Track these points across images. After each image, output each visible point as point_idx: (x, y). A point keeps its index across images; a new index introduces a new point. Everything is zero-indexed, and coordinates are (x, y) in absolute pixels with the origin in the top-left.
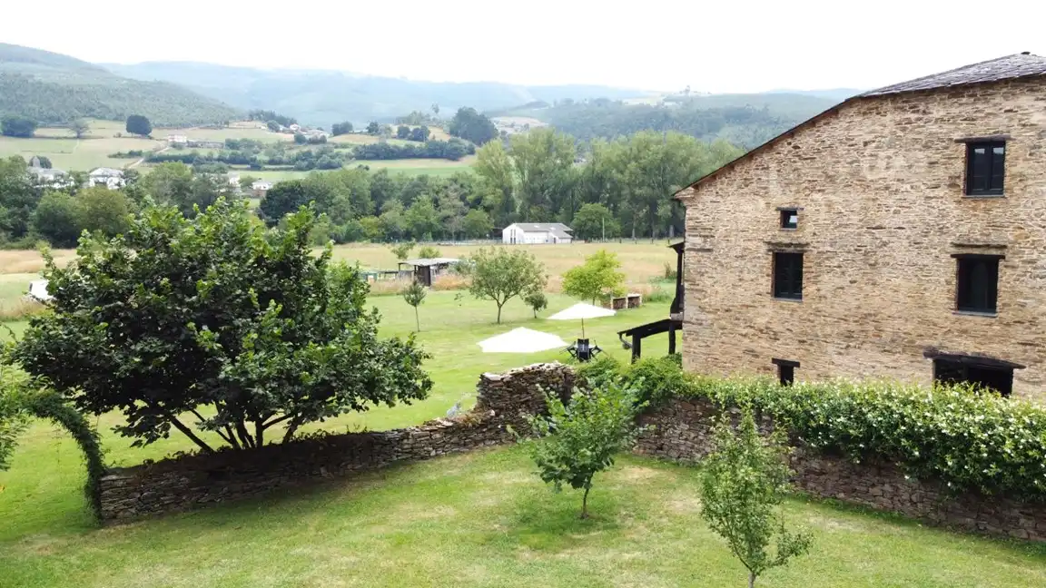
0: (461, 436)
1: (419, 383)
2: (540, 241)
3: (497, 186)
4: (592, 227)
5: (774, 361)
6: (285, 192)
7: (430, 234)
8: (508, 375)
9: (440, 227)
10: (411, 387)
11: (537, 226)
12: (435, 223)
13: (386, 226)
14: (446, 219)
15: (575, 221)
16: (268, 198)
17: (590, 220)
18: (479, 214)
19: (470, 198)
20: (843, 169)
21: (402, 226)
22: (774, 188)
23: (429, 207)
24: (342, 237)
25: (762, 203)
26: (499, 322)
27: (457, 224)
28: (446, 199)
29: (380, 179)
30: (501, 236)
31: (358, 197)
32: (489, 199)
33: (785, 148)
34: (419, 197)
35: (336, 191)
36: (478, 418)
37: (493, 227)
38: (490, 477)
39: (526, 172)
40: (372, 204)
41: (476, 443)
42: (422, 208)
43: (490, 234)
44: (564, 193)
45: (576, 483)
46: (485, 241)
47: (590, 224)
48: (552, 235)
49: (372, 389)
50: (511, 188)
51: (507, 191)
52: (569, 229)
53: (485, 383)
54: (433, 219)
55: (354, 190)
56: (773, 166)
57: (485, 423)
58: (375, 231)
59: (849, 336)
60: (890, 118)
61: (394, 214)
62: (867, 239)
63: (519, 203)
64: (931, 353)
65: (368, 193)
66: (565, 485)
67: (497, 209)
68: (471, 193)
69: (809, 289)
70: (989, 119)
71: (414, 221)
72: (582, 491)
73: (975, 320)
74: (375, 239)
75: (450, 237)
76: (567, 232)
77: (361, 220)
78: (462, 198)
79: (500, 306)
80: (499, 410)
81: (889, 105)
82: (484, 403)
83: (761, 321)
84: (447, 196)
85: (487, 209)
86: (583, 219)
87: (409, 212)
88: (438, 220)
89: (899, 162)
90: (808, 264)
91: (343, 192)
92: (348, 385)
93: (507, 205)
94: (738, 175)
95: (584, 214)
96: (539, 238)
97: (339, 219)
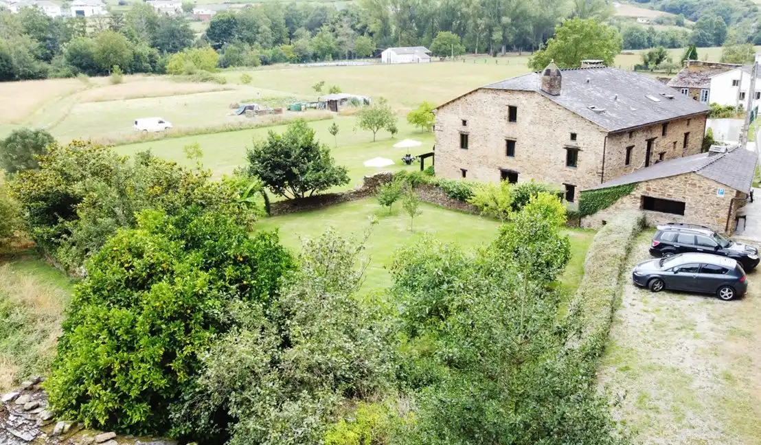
0: (359, 194)
1: (347, 179)
2: (408, 61)
3: (377, 17)
4: (445, 49)
5: (461, 169)
6: (224, 23)
7: (330, 56)
8: (372, 176)
9: (337, 50)
10: (344, 180)
11: (406, 49)
12: (334, 47)
13: (300, 51)
14: (341, 43)
15: (433, 44)
16: (211, 27)
17: (444, 44)
18: (365, 40)
19: (358, 26)
20: (479, 110)
21: (310, 50)
22: (461, 112)
23: (330, 35)
24: (269, 59)
25: (457, 117)
26: (374, 141)
27: (349, 46)
28: (341, 29)
29: (291, 10)
30: (380, 57)
31: (276, 25)
32: (372, 27)
33: (463, 99)
34: (322, 28)
35: (260, 22)
36: (364, 189)
37: (375, 49)
38: (367, 205)
39: (398, 6)
40: (286, 30)
41: (363, 196)
42: (324, 36)
43: (373, 53)
44: (427, 21)
45: (387, 205)
46: (369, 60)
47: (443, 47)
48: (417, 56)
49: (336, 182)
50: (388, 18)
51: (385, 20)
52: (429, 51)
53: (365, 178)
54: (332, 44)
55: (273, 20)
56: (460, 105)
57: (366, 191)
58: (292, 55)
59: (480, 162)
60: (490, 95)
61: (305, 42)
62: (485, 132)
63: (394, 28)
64: (500, 169)
65: (283, 21)
66: (385, 206)
67: (378, 34)
68: (359, 22)
69: (469, 146)
70: (514, 100)
71: (319, 47)
72: (389, 207)
73: (510, 159)
74: (293, 61)
75: (344, 58)
76: (427, 54)
77: (282, 47)
78: (352, 27)
79: (375, 133)
80: (370, 187)
81: (490, 91)
82: (365, 185)
83: (457, 156)
84: (341, 26)
85: (371, 34)
86: (438, 43)
87: (315, 39)
88: (336, 45)
89: (492, 109)
90: (469, 139)
91: (265, 23)
92: (330, 182)
93: (385, 32)
94: (450, 106)
95: (440, 39)
96: (407, 58)
97: (265, 43)
